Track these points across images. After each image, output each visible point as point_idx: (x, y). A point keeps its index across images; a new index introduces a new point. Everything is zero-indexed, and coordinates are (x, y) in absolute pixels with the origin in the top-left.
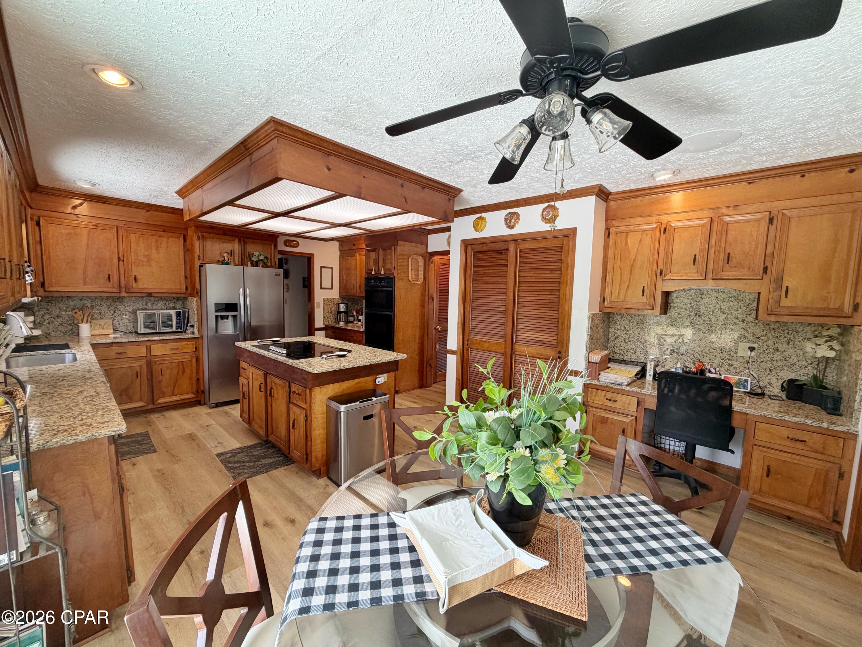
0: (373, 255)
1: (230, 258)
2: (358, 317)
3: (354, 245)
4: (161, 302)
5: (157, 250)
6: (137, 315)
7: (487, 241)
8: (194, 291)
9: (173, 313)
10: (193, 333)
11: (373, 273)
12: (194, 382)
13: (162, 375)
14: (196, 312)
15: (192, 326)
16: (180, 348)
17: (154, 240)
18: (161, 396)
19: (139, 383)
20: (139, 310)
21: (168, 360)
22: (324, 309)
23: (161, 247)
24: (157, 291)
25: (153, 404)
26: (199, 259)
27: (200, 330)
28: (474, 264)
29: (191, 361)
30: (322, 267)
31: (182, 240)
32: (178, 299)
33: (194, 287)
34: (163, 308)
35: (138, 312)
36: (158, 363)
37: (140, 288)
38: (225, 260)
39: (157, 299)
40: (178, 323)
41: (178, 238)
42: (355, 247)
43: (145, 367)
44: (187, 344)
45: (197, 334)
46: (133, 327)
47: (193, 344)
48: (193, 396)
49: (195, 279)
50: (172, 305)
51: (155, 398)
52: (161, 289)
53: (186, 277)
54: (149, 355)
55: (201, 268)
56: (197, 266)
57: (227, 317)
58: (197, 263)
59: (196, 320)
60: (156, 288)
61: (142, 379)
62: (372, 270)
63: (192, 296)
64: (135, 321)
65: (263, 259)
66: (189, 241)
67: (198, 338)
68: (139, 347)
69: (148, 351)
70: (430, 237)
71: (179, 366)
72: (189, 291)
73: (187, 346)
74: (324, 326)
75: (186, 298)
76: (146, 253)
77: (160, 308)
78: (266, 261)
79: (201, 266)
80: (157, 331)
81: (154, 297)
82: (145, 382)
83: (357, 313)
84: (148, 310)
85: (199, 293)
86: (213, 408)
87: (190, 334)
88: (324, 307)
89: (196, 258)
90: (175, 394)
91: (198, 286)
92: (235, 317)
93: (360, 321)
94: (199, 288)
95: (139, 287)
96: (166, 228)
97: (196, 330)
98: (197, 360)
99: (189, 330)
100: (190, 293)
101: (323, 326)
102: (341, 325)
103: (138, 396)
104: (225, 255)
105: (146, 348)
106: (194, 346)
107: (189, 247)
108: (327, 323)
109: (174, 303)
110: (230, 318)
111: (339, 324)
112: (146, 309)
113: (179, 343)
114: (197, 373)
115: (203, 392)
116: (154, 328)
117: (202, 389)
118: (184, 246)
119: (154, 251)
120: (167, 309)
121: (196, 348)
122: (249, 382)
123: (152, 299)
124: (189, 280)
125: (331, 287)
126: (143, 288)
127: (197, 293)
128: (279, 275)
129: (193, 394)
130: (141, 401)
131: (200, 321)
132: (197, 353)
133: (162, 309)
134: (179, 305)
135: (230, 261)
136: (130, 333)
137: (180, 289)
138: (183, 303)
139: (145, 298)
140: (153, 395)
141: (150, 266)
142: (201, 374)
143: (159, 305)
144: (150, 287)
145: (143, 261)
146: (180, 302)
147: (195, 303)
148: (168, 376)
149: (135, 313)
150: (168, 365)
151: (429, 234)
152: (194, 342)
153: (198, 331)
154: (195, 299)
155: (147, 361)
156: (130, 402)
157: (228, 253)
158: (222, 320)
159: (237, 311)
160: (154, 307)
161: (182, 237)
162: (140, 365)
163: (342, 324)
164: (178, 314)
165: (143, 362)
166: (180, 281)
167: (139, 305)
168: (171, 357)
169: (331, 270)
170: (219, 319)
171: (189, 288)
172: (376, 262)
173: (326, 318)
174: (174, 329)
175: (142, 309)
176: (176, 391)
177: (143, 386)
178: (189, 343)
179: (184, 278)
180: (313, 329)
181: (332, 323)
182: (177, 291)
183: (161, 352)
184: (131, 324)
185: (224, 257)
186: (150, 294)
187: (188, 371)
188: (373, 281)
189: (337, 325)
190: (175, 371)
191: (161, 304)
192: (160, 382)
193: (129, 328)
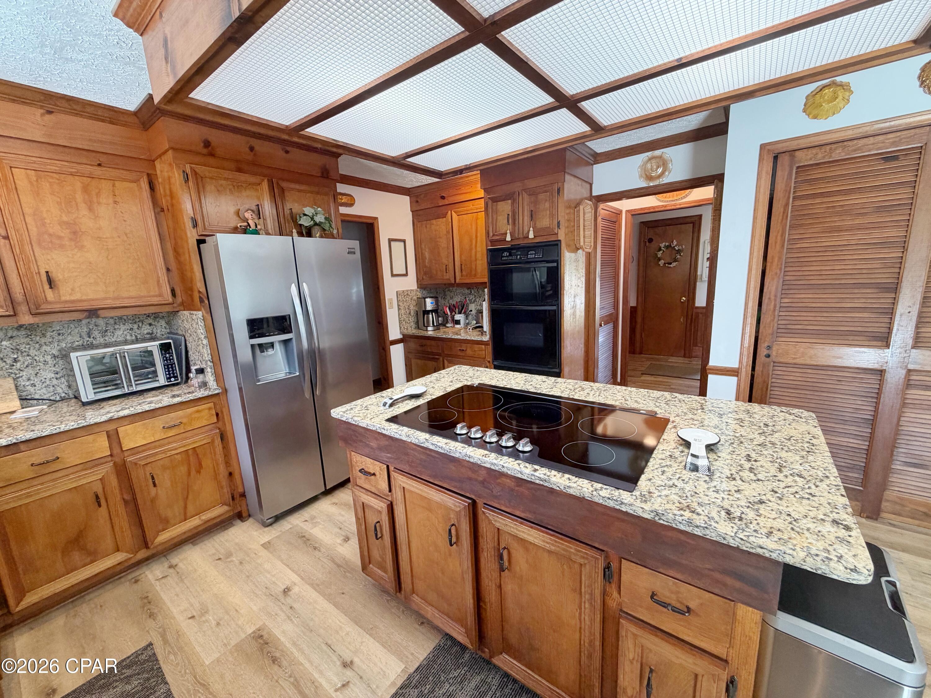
0: (505, 207)
1: (257, 221)
2: (453, 317)
3: (443, 198)
4: (123, 327)
5: (90, 209)
6: (70, 363)
7: (849, 134)
8: (191, 296)
9: (154, 346)
10: (204, 384)
11: (508, 238)
12: (224, 482)
13: (155, 485)
14: (205, 342)
15: (201, 371)
16: (184, 421)
17: (78, 185)
18: (160, 527)
19: (107, 515)
20: (75, 349)
21: (164, 452)
22: (399, 309)
23: (99, 203)
24: (109, 303)
25: (147, 547)
26: (195, 225)
27: (219, 377)
28: (794, 192)
29: (213, 441)
30: (390, 241)
31: (145, 185)
32: (156, 316)
33: (189, 289)
34: (128, 337)
35: (73, 355)
36: (143, 463)
37: (66, 302)
38: (249, 225)
39: (112, 321)
40: (169, 367)
41: (136, 181)
42: (446, 202)
43: (114, 481)
44: (198, 411)
45: (213, 387)
46: (69, 387)
47: (210, 409)
48: (226, 508)
49: (192, 269)
50: (146, 329)
51: (149, 534)
52: (115, 299)
53: (168, 270)
54: (116, 451)
55: (202, 246)
56: (192, 242)
57: (272, 345)
58: (192, 236)
59: (208, 357)
60: (106, 299)
61: (111, 503)
62: (506, 234)
63: (189, 306)
64: (70, 373)
65: (323, 220)
66: (160, 189)
67: (218, 394)
68: (90, 438)
69: (115, 445)
70: (598, 168)
71: (188, 456)
72: (179, 300)
73: (197, 415)
74: (402, 337)
75: (175, 313)
76: (65, 218)
77: (121, 339)
78: (327, 227)
79: (200, 242)
80: (127, 391)
81: (105, 318)
82: (121, 510)
83: (451, 310)
84: (97, 347)
85: (207, 302)
86: (271, 524)
87: (200, 387)
88: (398, 305)
89: (189, 224)
90: (189, 514)
91: (200, 285)
92: (286, 343)
93: (458, 322)
94: (203, 290)
95: (63, 298)
96: (103, 159)
97: (210, 377)
98: (223, 437)
99: (195, 380)
100: (182, 304)
101: (400, 336)
102: (430, 333)
103: (109, 542)
104: (248, 215)
105: (108, 437)
106: (214, 412)
107: (164, 203)
108: (406, 332)
109: (150, 325)
110: (277, 346)
111: (427, 330)
112: (92, 347)
113: (180, 413)
114: (227, 463)
115: (243, 495)
116: (117, 386)
117: (240, 490)
118: (155, 202)
119: (84, 211)
120: (137, 341)
121: (217, 415)
122: (391, 508)
123: (101, 322)
124: (175, 273)
125: (404, 272)
126: (73, 302)
127: (202, 301)
128: (355, 253)
129: (224, 504)
130: (118, 550)
131: (216, 359)
132: (220, 424)
133: (126, 342)
134: (160, 328)
135: (259, 227)
136: (62, 399)
137: (160, 295)
138: (168, 323)
139: (84, 322)
140: (143, 531)
141: (81, 248)
142: (234, 463)
143: (119, 333)
144: (91, 296)
145: (60, 238)
146: (163, 323)
147: (201, 324)
148: (168, 483)
149: (64, 356)
150: (161, 462)
151: (596, 162)
152: (211, 405)
153: (217, 380)
154: (200, 314)
155: (115, 464)
156: (92, 562)
157: (253, 211)
158: (262, 351)
159: (290, 331)
160: (109, 339)
161: (145, 177)
162: (100, 477)
163: (430, 331)
164: (165, 348)
165: (107, 469)
166: (158, 277)
167: (74, 338)
168: (169, 443)
169: (402, 244)
170: (258, 351)
171: (178, 292)
172: (513, 218)
173: (404, 323)
174: (162, 380)
175: (84, 348)
176: (191, 509)
177: (116, 520)
178: (200, 408)
179: (165, 271)
180: (388, 343)
181: (412, 330)
182: (155, 300)
183: (144, 438)
184: (63, 379)
185: (246, 220)
186: (93, 313)
187: (207, 463)
188: (506, 254)
189: (422, 333)
190: (183, 469)
191: (121, 332)
192: (153, 500)
193: (59, 390)
